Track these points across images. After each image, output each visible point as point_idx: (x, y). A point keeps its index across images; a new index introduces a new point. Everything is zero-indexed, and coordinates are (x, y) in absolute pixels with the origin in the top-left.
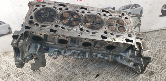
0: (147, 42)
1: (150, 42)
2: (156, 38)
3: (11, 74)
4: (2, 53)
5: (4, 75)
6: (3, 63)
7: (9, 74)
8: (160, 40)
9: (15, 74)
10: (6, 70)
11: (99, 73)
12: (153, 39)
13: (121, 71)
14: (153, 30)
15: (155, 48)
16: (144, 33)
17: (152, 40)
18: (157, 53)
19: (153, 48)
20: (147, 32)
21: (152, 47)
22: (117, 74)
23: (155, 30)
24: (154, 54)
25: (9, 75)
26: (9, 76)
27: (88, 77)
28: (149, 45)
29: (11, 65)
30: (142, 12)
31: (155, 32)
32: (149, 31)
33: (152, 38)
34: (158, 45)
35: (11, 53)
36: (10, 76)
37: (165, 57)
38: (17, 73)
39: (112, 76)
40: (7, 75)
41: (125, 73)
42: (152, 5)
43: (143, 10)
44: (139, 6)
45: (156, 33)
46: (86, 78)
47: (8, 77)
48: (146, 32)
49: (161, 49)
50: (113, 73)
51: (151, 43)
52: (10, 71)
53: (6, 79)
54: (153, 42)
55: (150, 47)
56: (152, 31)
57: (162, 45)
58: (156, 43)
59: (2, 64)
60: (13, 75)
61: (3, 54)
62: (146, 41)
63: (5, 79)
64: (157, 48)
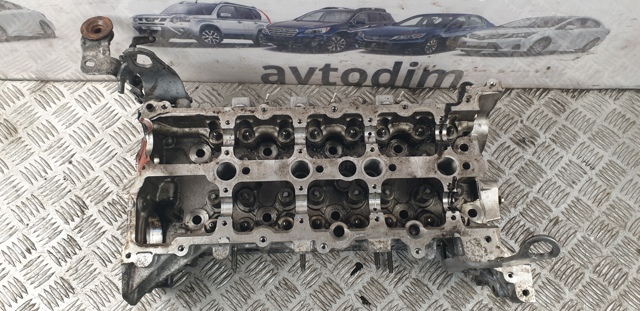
0: (557, 149)
1: (563, 153)
3: (87, 202)
5: (66, 203)
6: (45, 140)
7: (80, 202)
8: (602, 152)
9: (101, 207)
10: (66, 180)
11: (365, 259)
12: (581, 139)
13: (430, 267)
15: (568, 190)
16: (568, 91)
17: (573, 148)
18: (562, 217)
19: (563, 187)
20: (582, 91)
21: (559, 183)
22: (413, 275)
24: (552, 217)
25: (83, 208)
26: (83, 212)
27: (330, 266)
28: (556, 170)
29: (77, 157)
31: (607, 97)
33: (580, 133)
34: (586, 177)
36: (88, 213)
37: (575, 241)
38: (105, 204)
39: (400, 279)
40: (76, 206)
41: (438, 276)
44: (598, 25)
45: (611, 105)
46: (324, 271)
47: (80, 214)
48: (575, 90)
49: (585, 199)
50: (405, 269)
51: (567, 156)
52: (78, 184)
53: (77, 219)
54: (574, 159)
55: (553, 181)
56: (600, 90)
57: (595, 179)
58: (584, 164)
59: (44, 146)
60: (96, 209)
61: (32, 91)
62: (554, 146)
63: (73, 220)
64: (574, 193)
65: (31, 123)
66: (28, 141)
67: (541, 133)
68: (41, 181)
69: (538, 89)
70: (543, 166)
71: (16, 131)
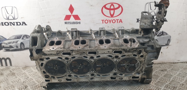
2: (185, 69)
3: (28, 86)
4: (22, 66)
5: (21, 86)
7: (26, 86)
9: (32, 87)
10: (24, 82)
12: (181, 69)
14: (183, 61)
15: (183, 78)
16: (171, 63)
17: (179, 71)
18: (184, 84)
19: (181, 78)
20: (175, 63)
21: (179, 77)
23: (184, 61)
24: (181, 84)
28: (176, 75)
29: (29, 78)
30: (169, 40)
31: (184, 63)
32: (178, 62)
35: (30, 67)
36: (27, 88)
38: (34, 86)
40: (24, 87)
42: (180, 35)
43: (171, 38)
44: (167, 34)
45: (186, 64)
48: (173, 63)
51: (178, 73)
52: (27, 83)
54: (181, 73)
56: (181, 63)
58: (185, 73)
59: (21, 76)
60: (30, 87)
61: (23, 68)
62: (173, 71)
64: (185, 79)
65: (19, 73)
66: (17, 75)
67: (167, 69)
68: (16, 83)
69: (163, 63)
70: (171, 74)
71: (15, 74)
